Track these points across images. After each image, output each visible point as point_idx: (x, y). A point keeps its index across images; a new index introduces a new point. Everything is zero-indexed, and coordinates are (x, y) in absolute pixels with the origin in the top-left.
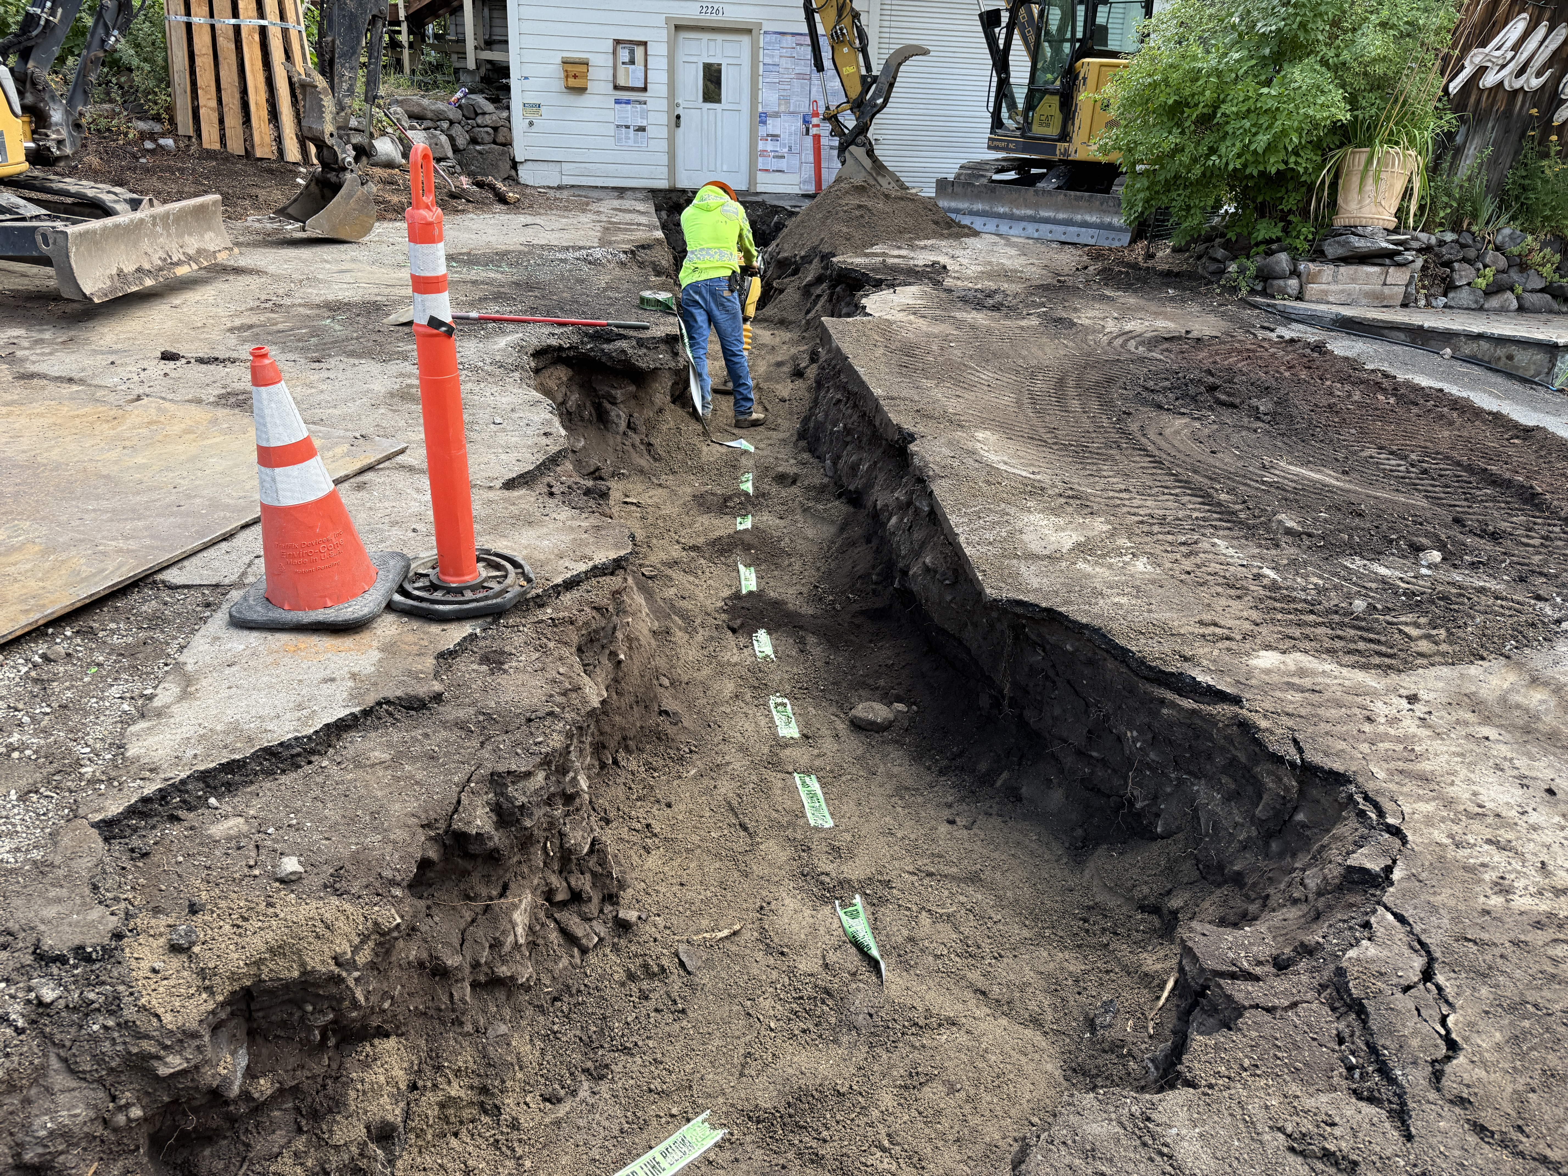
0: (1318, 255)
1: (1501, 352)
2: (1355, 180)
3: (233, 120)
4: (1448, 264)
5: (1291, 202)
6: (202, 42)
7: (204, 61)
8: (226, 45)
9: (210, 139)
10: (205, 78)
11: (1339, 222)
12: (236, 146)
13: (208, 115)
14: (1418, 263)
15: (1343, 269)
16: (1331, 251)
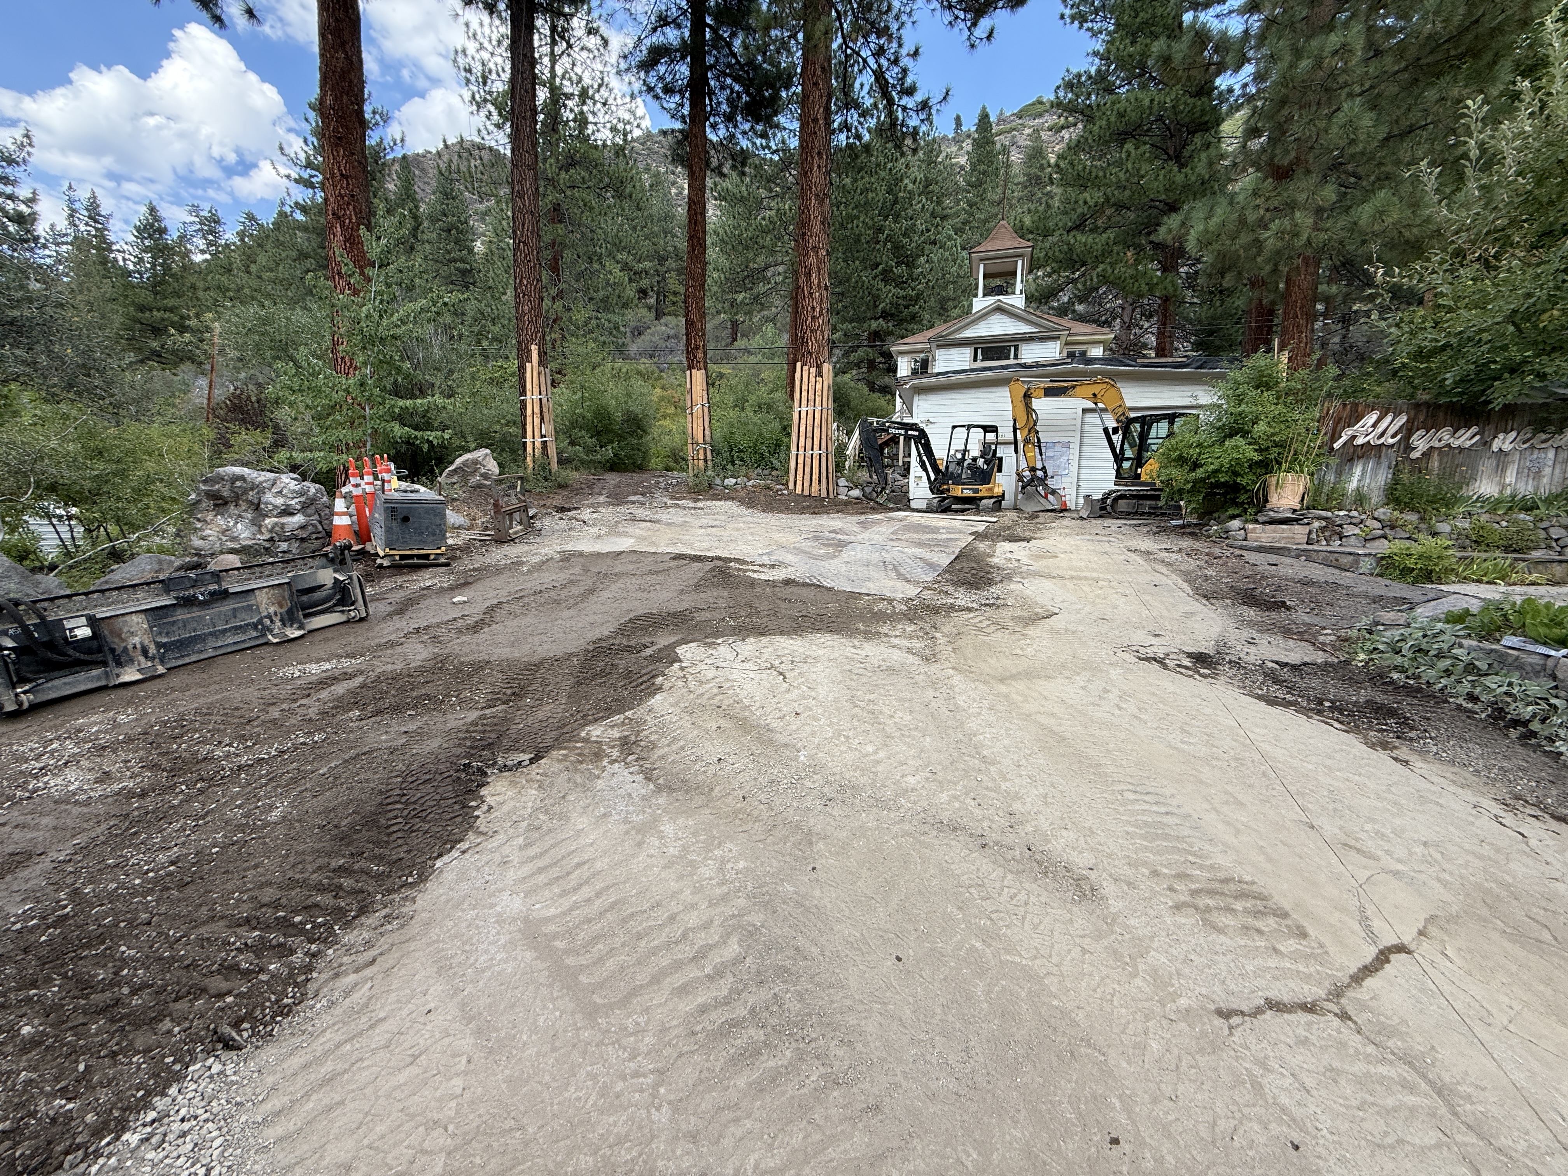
0: (1256, 521)
1: (1332, 557)
2: (1273, 488)
3: (807, 484)
4: (1340, 526)
5: (1243, 498)
6: (801, 460)
7: (800, 466)
8: (808, 460)
9: (799, 491)
10: (800, 471)
11: (1268, 506)
12: (806, 493)
13: (799, 483)
14: (1316, 524)
15: (1268, 527)
16: (1261, 519)
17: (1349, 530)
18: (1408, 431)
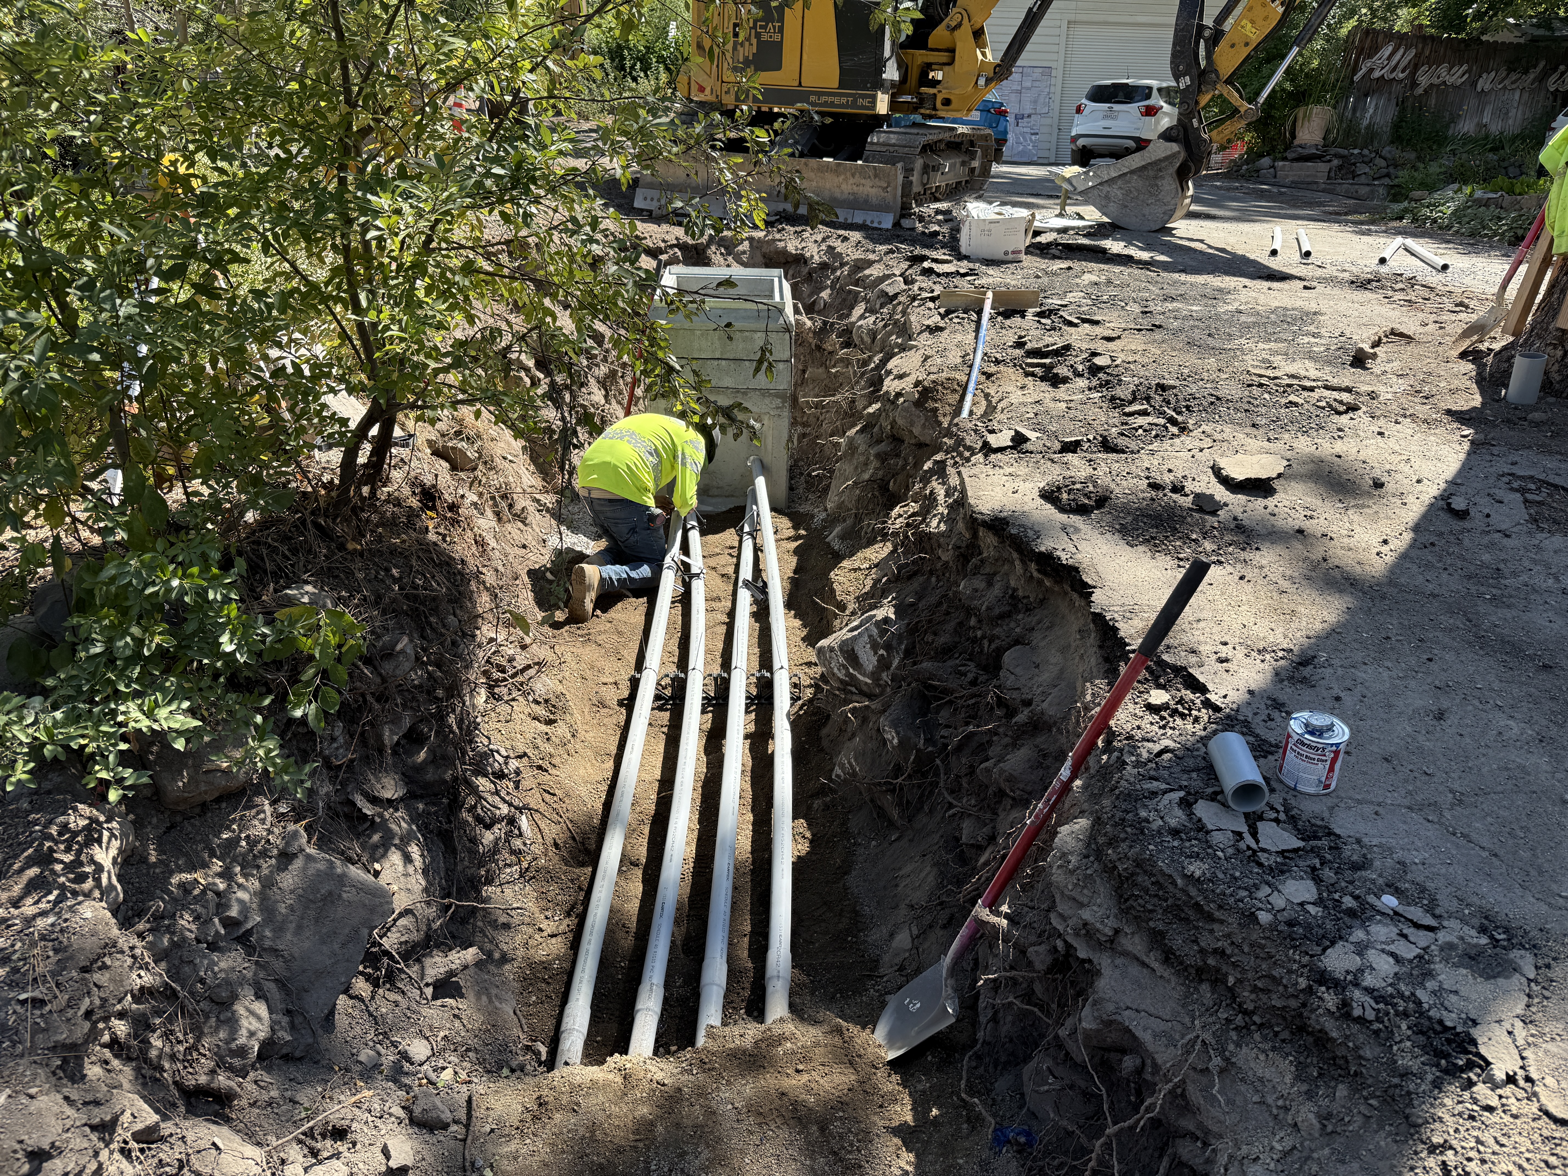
0: (1285, 159)
2: (1303, 122)
4: (1354, 164)
5: (1273, 133)
14: (1336, 162)
15: (1296, 165)
16: (1289, 155)
17: (1362, 169)
18: (1415, 66)
